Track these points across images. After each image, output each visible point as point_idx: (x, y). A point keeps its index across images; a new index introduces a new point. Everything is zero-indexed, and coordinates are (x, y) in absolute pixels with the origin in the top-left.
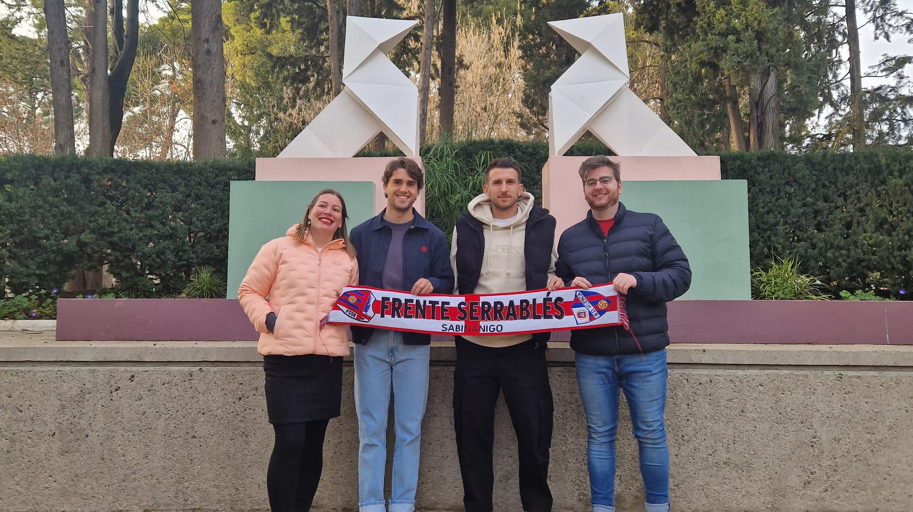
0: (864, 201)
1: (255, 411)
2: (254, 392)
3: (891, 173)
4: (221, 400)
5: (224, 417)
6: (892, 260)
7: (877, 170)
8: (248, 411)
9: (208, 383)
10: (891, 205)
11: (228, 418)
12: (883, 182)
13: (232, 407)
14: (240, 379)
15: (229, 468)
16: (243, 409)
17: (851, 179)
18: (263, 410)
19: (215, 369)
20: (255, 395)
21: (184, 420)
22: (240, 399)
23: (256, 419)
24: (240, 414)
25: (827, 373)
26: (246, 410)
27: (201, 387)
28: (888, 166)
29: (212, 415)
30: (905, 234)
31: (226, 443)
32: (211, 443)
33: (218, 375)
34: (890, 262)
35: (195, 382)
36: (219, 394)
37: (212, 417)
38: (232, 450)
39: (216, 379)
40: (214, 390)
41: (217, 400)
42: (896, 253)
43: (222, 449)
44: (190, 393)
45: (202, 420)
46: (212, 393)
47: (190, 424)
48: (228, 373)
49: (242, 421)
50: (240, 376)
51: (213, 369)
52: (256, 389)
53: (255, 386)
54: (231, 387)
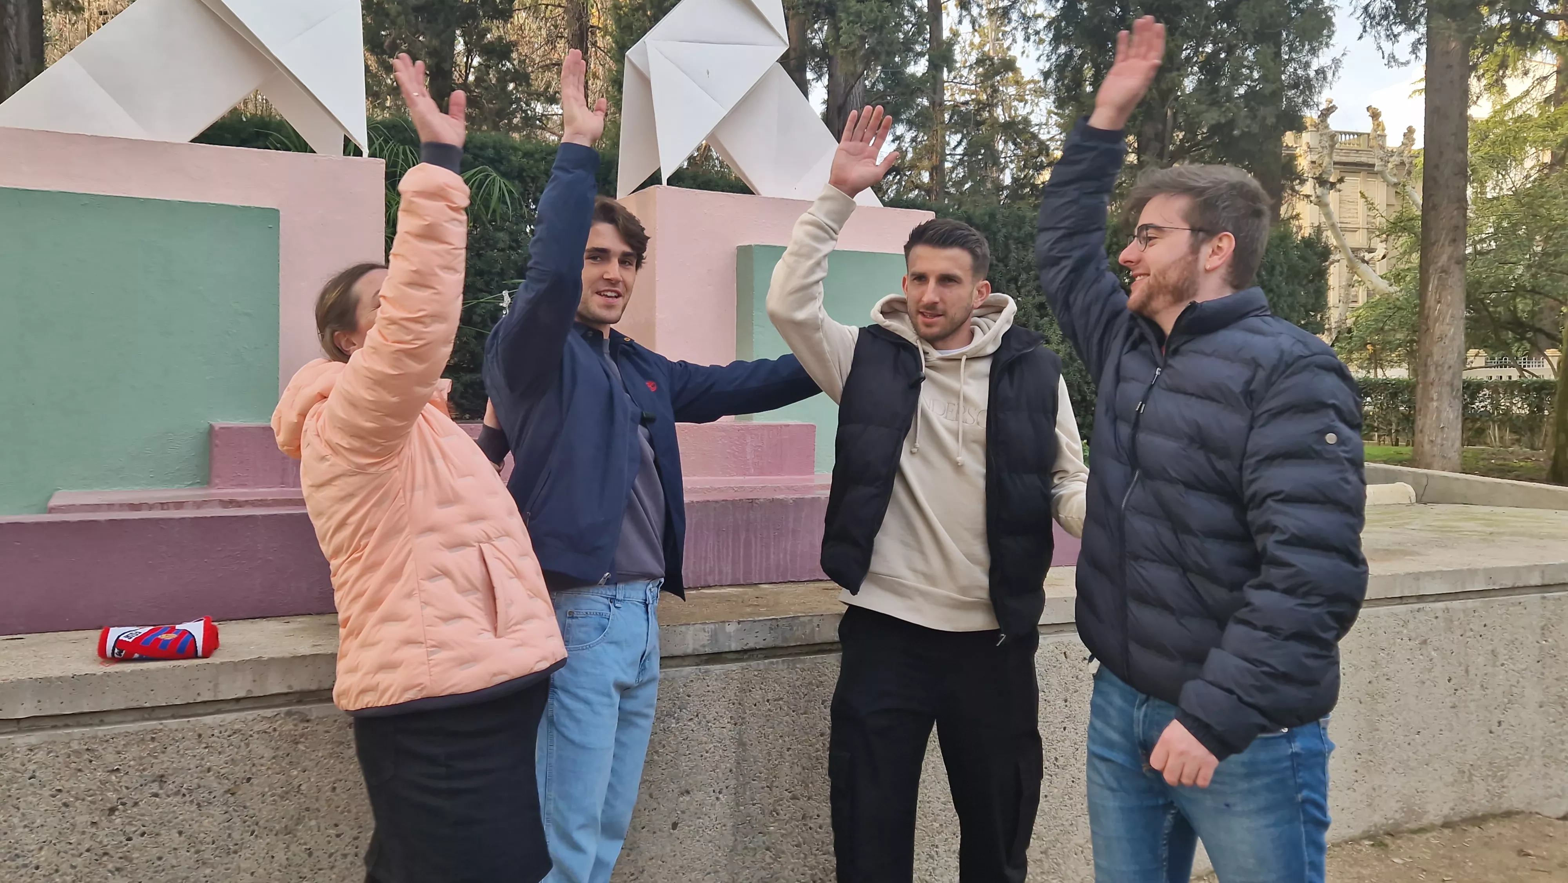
1: (160, 839)
2: (155, 788)
4: (52, 821)
5: (64, 867)
8: (137, 840)
11: (73, 867)
13: (88, 836)
14: (110, 758)
16: (123, 838)
18: (180, 833)
19: (34, 738)
20: (156, 795)
22: (112, 810)
23: (160, 858)
24: (111, 853)
26: (129, 839)
29: (25, 866)
33: (40, 756)
36: (43, 807)
37: (23, 871)
39: (34, 767)
40: (30, 798)
41: (39, 822)
46: (22, 805)
48: (75, 746)
49: (118, 869)
50: (110, 749)
51: (22, 740)
52: (161, 779)
53: (157, 770)
54: (84, 782)
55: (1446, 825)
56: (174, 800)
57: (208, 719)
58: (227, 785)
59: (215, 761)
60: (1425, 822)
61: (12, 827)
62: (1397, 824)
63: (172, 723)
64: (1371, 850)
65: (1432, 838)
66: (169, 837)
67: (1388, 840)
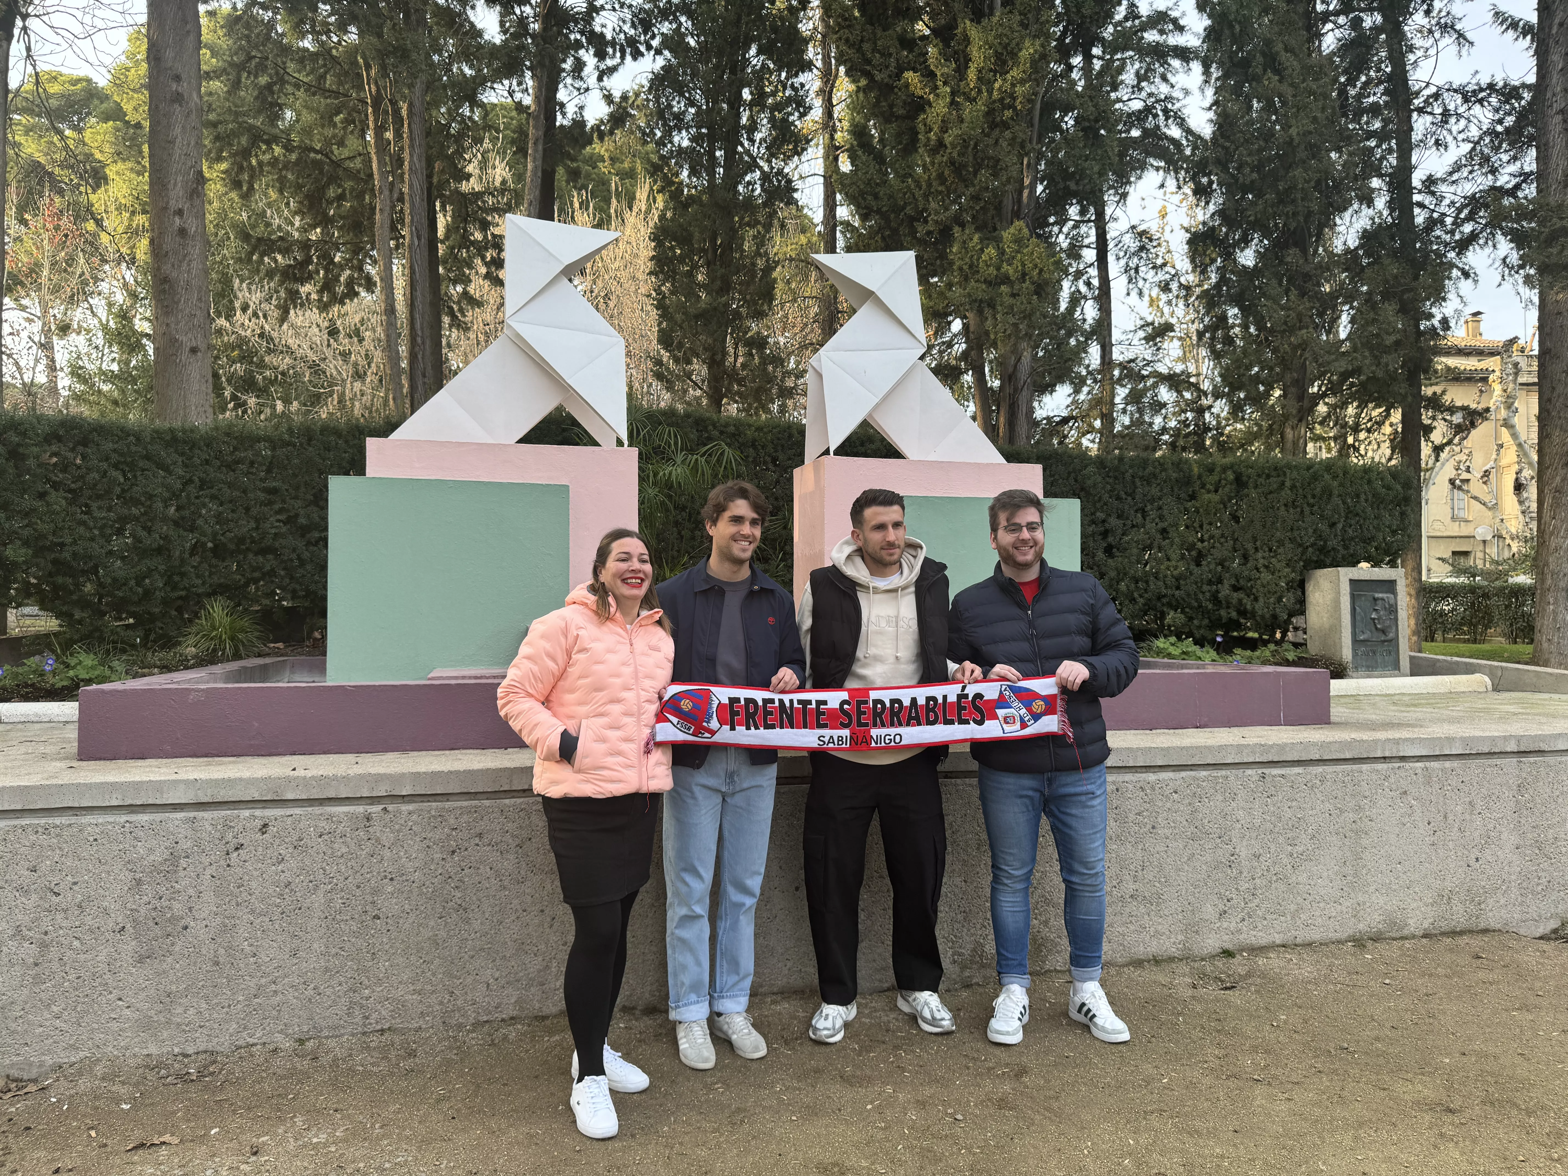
0: (1170, 519)
1: (480, 871)
2: (477, 840)
3: (1203, 486)
4: (421, 855)
5: (427, 883)
6: (1201, 596)
7: (1186, 481)
8: (467, 871)
9: (399, 831)
10: (1201, 526)
11: (433, 884)
12: (1193, 497)
13: (440, 866)
14: (452, 821)
15: (437, 962)
16: (459, 869)
17: (1155, 491)
19: (411, 807)
20: (477, 845)
21: (358, 892)
22: (453, 852)
23: (480, 882)
24: (453, 877)
25: (1249, 772)
26: (463, 870)
27: (387, 837)
28: (1200, 477)
29: (407, 881)
30: (1217, 564)
31: (432, 923)
32: (407, 926)
33: (415, 817)
34: (1197, 600)
35: (376, 828)
36: (416, 847)
37: (406, 884)
38: (443, 934)
39: (411, 823)
40: (409, 842)
41: (414, 856)
42: (1206, 588)
43: (427, 933)
44: (368, 847)
45: (390, 889)
46: (405, 845)
47: (369, 898)
48: (433, 812)
49: (456, 887)
50: (452, 816)
51: (406, 808)
52: (480, 835)
53: (478, 830)
54: (438, 835)
55: (1425, 936)
56: (488, 849)
57: (507, 801)
58: (518, 841)
59: (509, 826)
60: (1406, 932)
61: (400, 858)
62: (1380, 932)
63: (487, 803)
64: (1353, 950)
65: (1407, 944)
66: (485, 870)
67: (1369, 944)
